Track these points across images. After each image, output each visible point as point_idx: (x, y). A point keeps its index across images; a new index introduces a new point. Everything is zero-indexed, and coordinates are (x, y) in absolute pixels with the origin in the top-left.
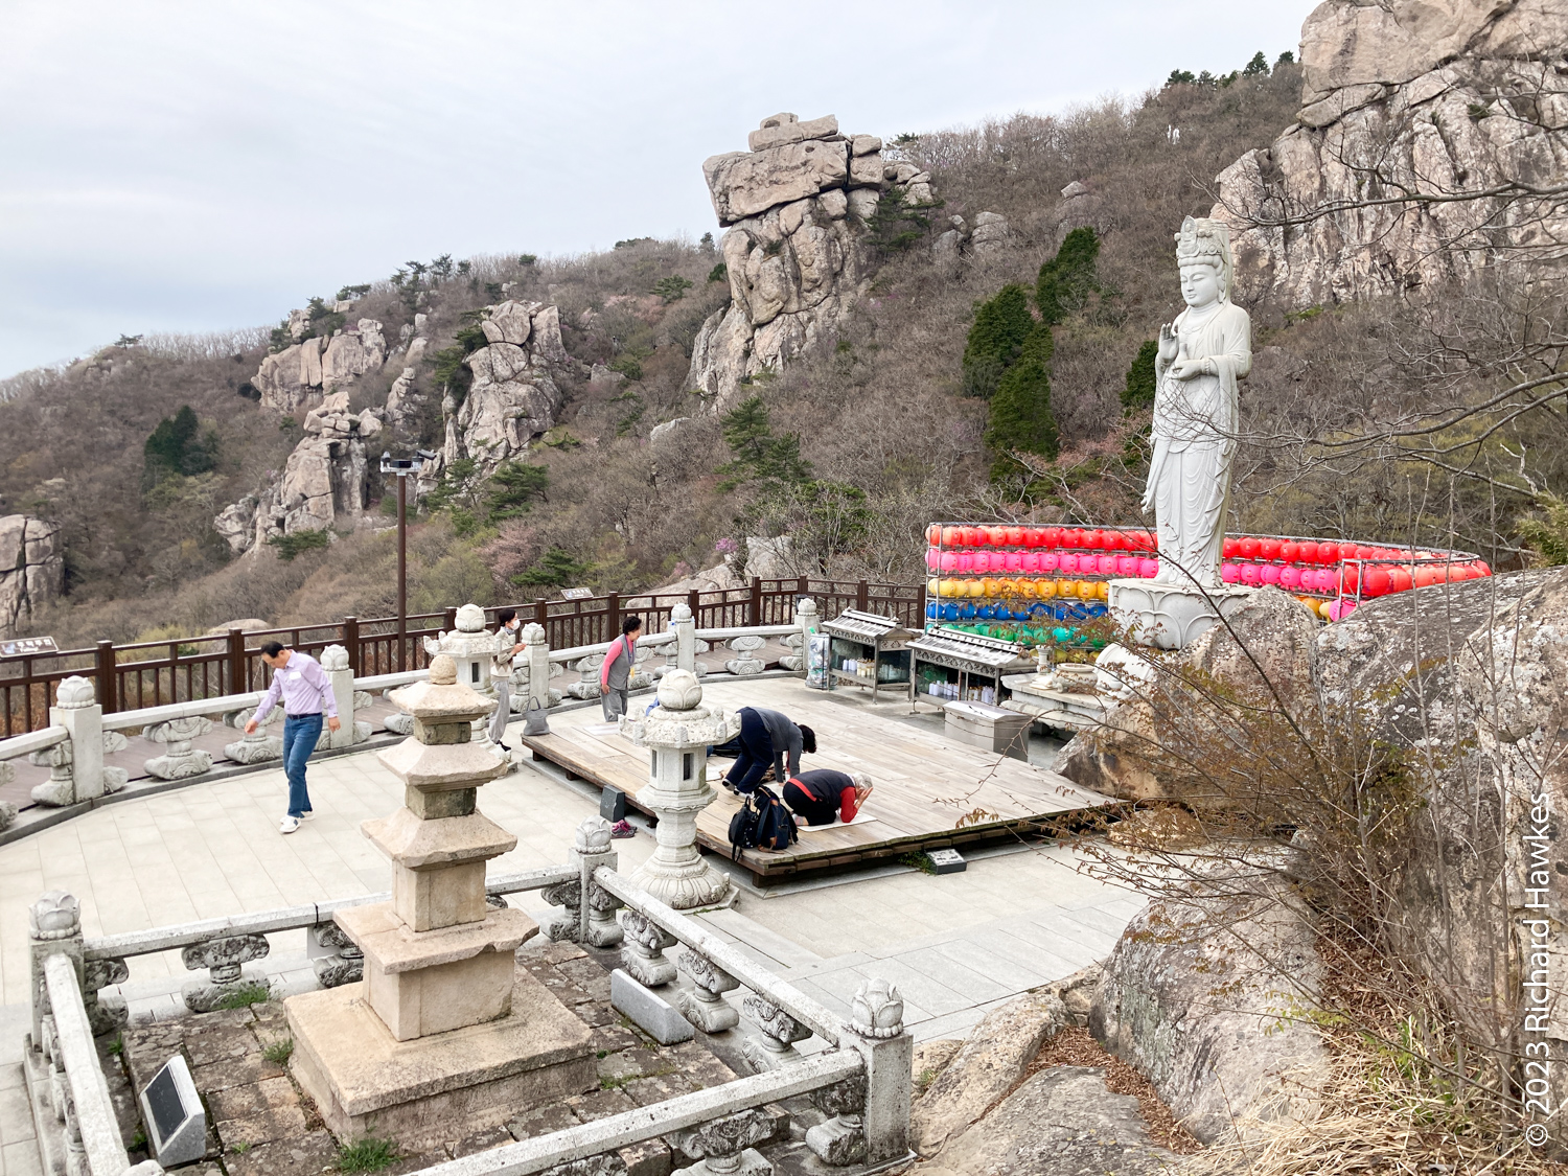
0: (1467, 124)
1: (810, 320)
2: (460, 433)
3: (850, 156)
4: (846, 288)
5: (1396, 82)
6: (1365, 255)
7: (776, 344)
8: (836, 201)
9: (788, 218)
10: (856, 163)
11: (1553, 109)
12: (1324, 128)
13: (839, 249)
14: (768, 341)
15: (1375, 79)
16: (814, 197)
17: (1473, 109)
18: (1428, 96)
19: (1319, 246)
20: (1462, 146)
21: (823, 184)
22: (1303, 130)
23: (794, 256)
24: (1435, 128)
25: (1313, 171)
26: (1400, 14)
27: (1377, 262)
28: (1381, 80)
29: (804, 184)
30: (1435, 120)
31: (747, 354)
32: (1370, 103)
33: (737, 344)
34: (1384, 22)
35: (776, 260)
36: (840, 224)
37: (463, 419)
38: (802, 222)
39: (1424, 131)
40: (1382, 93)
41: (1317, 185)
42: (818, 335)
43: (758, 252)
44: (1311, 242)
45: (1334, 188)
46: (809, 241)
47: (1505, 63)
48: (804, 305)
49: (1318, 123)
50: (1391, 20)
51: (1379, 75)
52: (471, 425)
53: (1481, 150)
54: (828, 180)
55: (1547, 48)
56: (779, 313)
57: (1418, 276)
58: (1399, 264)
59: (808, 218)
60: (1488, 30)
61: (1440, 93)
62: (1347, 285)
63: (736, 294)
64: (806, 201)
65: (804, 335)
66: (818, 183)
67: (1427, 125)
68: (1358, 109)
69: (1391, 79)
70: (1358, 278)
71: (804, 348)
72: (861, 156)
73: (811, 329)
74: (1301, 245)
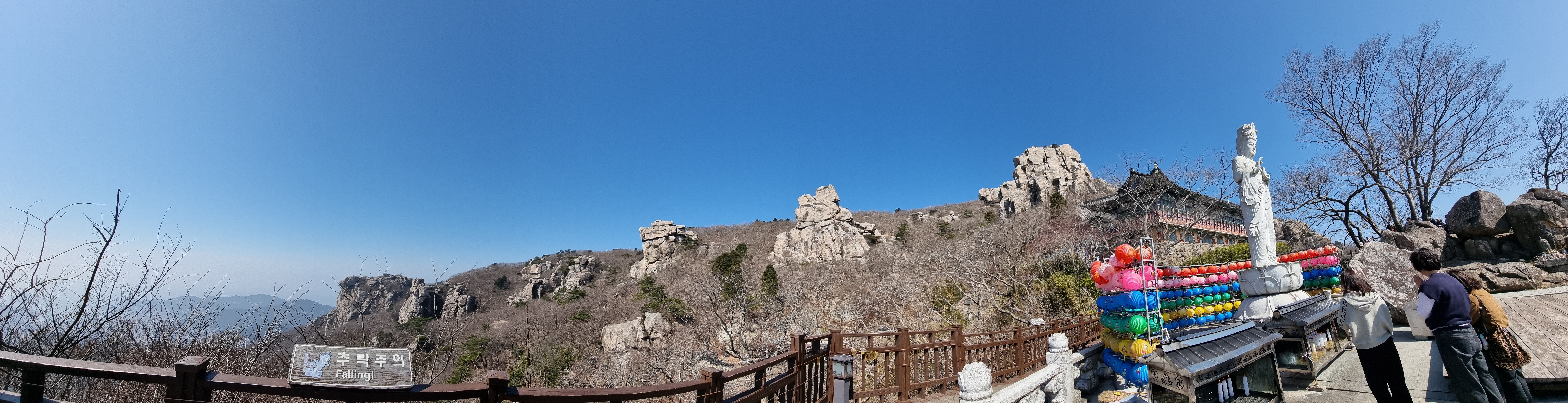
0: (833, 230)
1: (665, 262)
4: (674, 256)
5: (817, 222)
7: (656, 267)
8: (672, 238)
9: (660, 240)
10: (679, 230)
14: (653, 267)
16: (667, 236)
18: (824, 225)
19: (802, 251)
20: (833, 235)
21: (669, 234)
22: (797, 229)
23: (661, 249)
24: (827, 231)
25: (799, 237)
26: (817, 210)
27: (817, 255)
28: (814, 221)
29: (665, 234)
31: (647, 269)
33: (644, 267)
35: (656, 249)
36: (674, 243)
38: (663, 243)
40: (814, 224)
41: (801, 239)
42: (667, 266)
43: (651, 247)
46: (665, 246)
48: (664, 259)
49: (800, 228)
54: (671, 233)
55: (848, 219)
56: (656, 261)
57: (827, 258)
58: (822, 256)
59: (665, 241)
60: (836, 215)
61: (827, 225)
63: (645, 256)
64: (665, 238)
65: (662, 266)
68: (810, 226)
71: (663, 269)
73: (665, 265)
74: (798, 251)
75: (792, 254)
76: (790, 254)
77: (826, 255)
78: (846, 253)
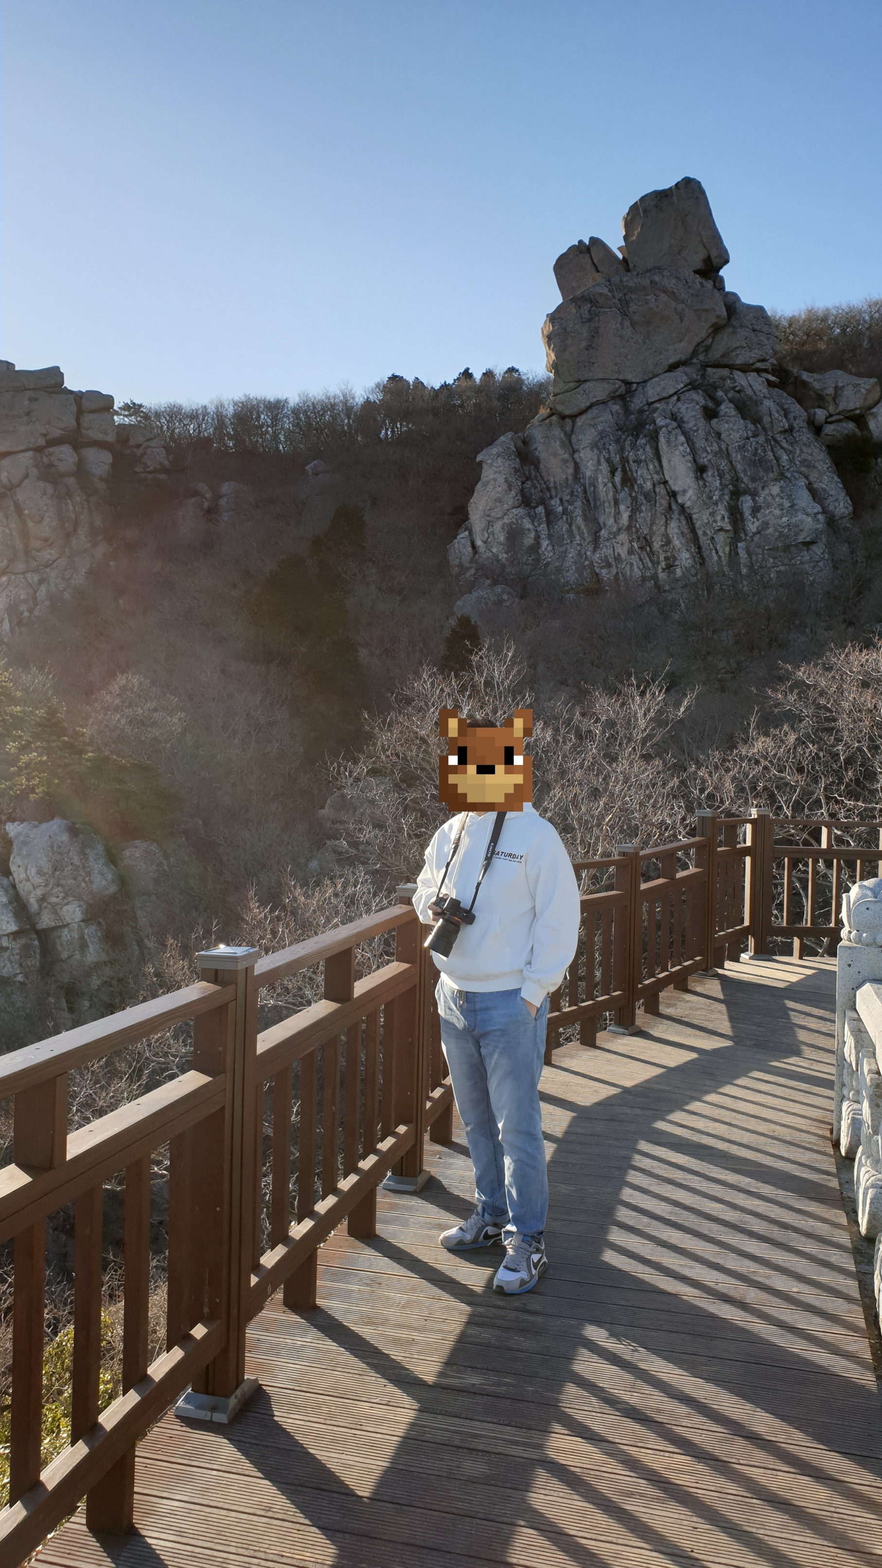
0: (702, 423)
1: (41, 581)
3: (80, 413)
4: (81, 550)
5: (633, 380)
6: (623, 537)
7: (4, 605)
8: (65, 457)
9: (10, 469)
10: (87, 419)
11: (770, 415)
12: (573, 417)
13: (71, 508)
15: (616, 376)
16: (39, 450)
17: (705, 409)
18: (664, 395)
19: (579, 528)
20: (700, 443)
21: (49, 437)
22: (554, 418)
23: (19, 510)
24: (674, 424)
25: (566, 456)
26: (636, 318)
27: (635, 545)
28: (621, 377)
29: (28, 435)
30: (674, 417)
32: (613, 398)
34: (622, 324)
36: (71, 481)
38: (27, 476)
39: (667, 426)
40: (622, 390)
41: (571, 471)
42: (51, 599)
44: (570, 525)
45: (588, 474)
46: (36, 496)
47: (725, 372)
48: (34, 564)
49: (567, 413)
50: (627, 323)
51: (619, 372)
53: (715, 447)
54: (56, 433)
55: (759, 361)
56: (4, 572)
57: (675, 559)
58: (656, 546)
59: (34, 472)
60: (710, 340)
61: (675, 393)
62: (609, 566)
64: (29, 454)
65: (35, 598)
66: (45, 435)
67: (668, 421)
68: (604, 402)
69: (630, 377)
70: (618, 559)
71: (36, 613)
72: (92, 412)
73: (42, 592)
74: (562, 526)
75: (538, 537)
76: (529, 540)
77: (668, 542)
78: (752, 526)
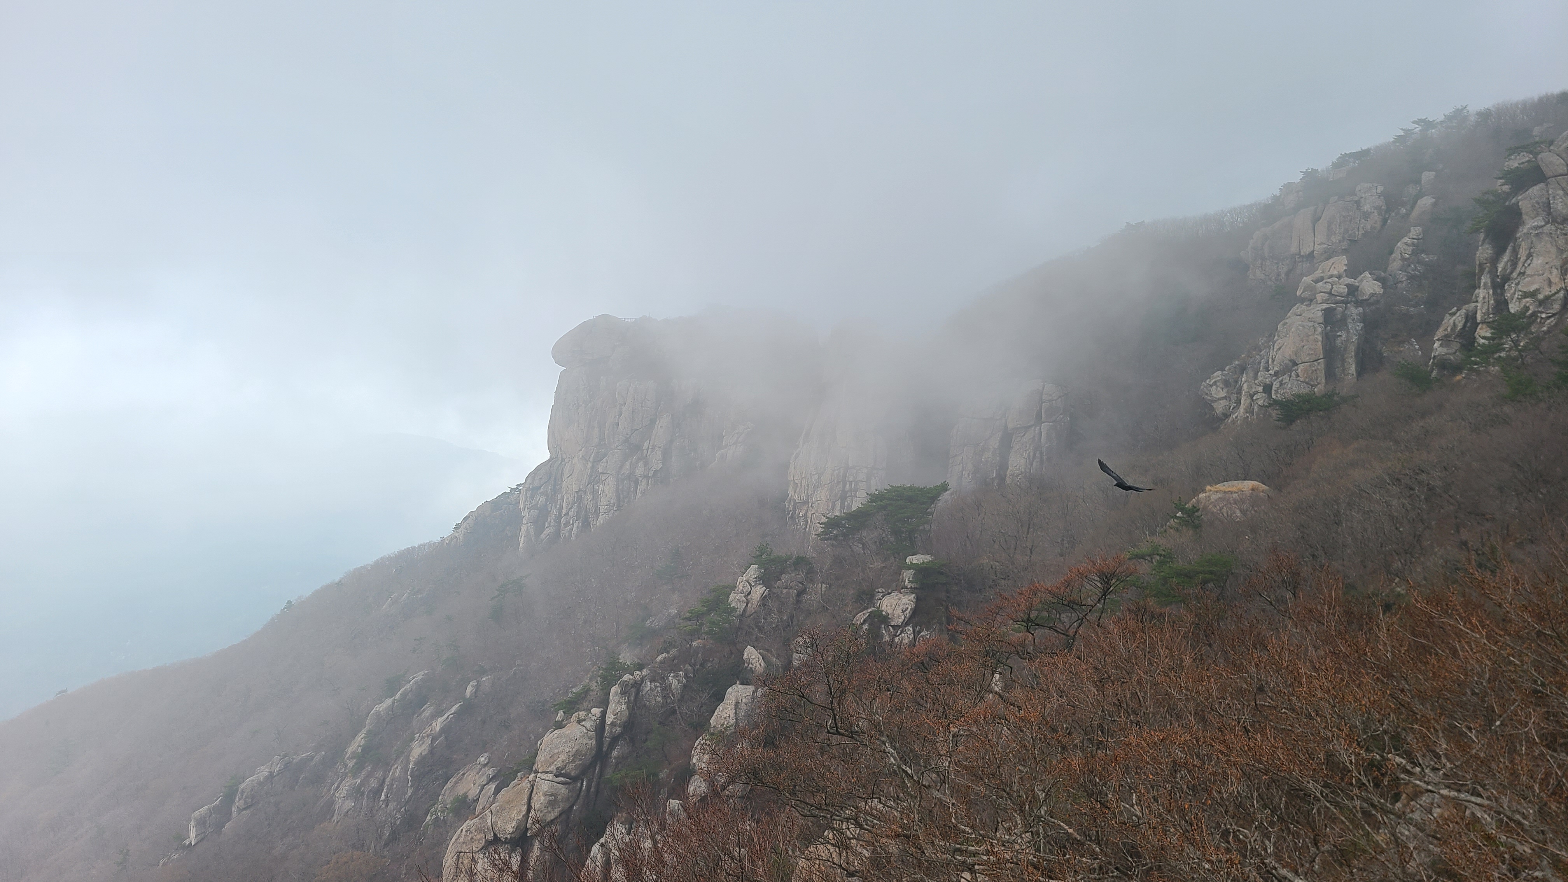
2: (1499, 286)
37: (1504, 269)
52: (1515, 275)
